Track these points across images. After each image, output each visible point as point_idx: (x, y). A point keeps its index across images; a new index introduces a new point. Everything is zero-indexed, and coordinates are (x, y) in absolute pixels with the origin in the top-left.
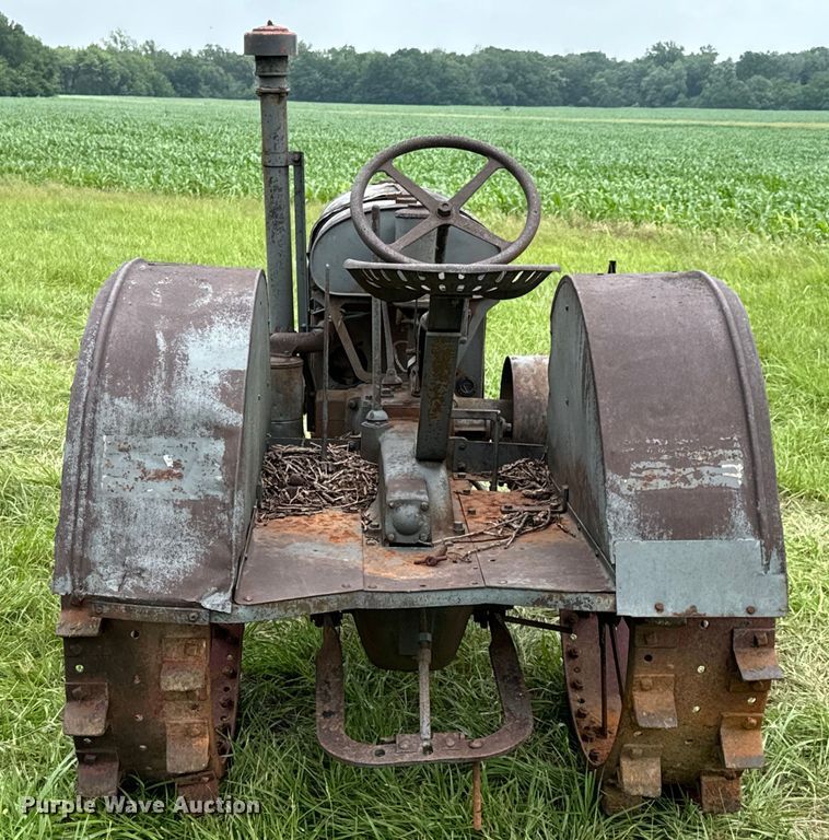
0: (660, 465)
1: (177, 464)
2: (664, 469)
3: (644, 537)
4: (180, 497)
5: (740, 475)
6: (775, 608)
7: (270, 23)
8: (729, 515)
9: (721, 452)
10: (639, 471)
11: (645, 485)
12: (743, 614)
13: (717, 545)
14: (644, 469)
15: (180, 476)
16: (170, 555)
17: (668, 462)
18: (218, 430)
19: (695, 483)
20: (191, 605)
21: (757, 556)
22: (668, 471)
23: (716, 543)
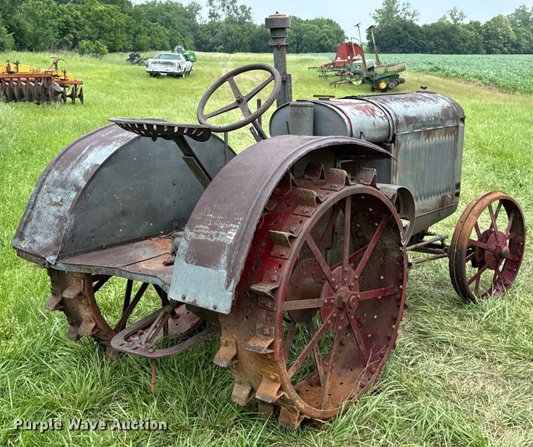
0: (206, 227)
1: (62, 200)
2: (206, 230)
3: (187, 262)
4: (58, 214)
5: (232, 238)
6: (225, 309)
7: (277, 12)
8: (220, 257)
9: (232, 225)
10: (197, 229)
11: (196, 236)
12: (211, 309)
13: (211, 271)
14: (200, 229)
15: (61, 206)
16: (46, 237)
17: (210, 227)
18: (77, 189)
19: (214, 239)
20: (43, 258)
21: (224, 280)
22: (208, 232)
23: (210, 270)
